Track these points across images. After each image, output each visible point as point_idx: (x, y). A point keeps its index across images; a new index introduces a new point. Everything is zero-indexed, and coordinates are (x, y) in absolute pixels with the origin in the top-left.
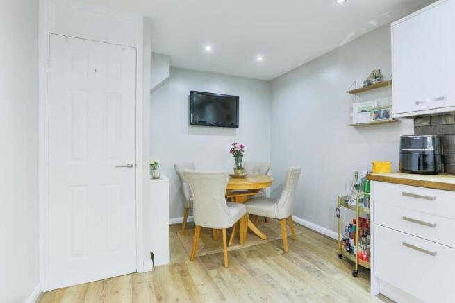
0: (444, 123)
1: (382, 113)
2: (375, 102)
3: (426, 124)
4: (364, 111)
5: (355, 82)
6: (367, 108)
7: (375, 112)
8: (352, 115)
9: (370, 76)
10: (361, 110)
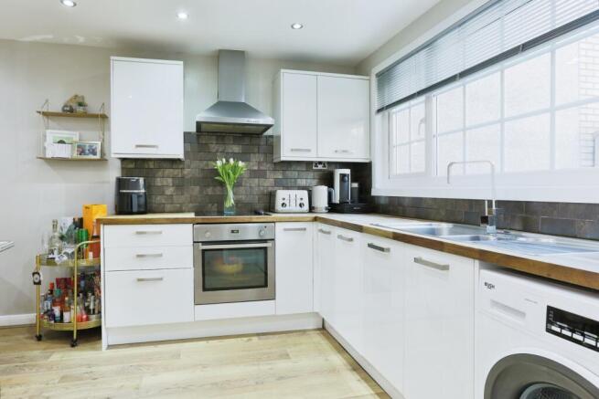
0: (146, 166)
1: (87, 148)
2: (78, 133)
3: (132, 166)
4: (61, 142)
5: (47, 101)
6: (66, 138)
7: (79, 147)
8: (46, 145)
9: (71, 100)
10: (58, 140)
